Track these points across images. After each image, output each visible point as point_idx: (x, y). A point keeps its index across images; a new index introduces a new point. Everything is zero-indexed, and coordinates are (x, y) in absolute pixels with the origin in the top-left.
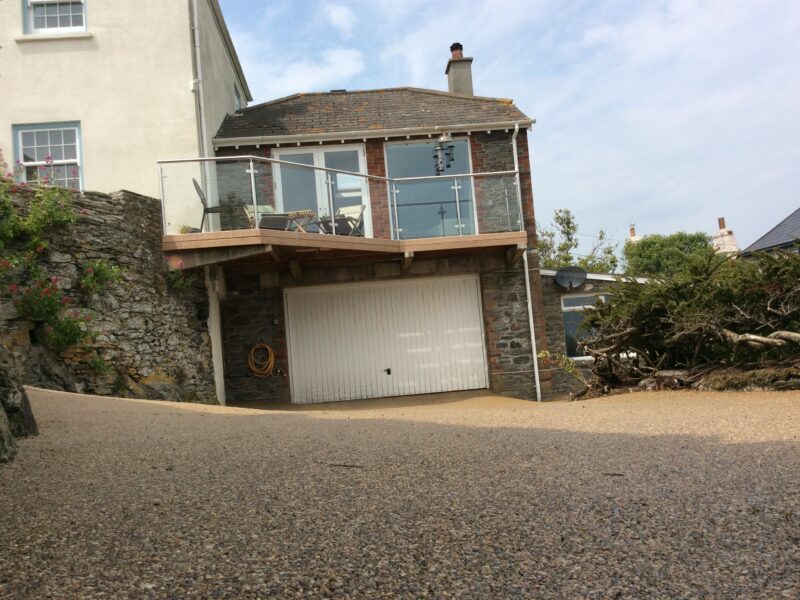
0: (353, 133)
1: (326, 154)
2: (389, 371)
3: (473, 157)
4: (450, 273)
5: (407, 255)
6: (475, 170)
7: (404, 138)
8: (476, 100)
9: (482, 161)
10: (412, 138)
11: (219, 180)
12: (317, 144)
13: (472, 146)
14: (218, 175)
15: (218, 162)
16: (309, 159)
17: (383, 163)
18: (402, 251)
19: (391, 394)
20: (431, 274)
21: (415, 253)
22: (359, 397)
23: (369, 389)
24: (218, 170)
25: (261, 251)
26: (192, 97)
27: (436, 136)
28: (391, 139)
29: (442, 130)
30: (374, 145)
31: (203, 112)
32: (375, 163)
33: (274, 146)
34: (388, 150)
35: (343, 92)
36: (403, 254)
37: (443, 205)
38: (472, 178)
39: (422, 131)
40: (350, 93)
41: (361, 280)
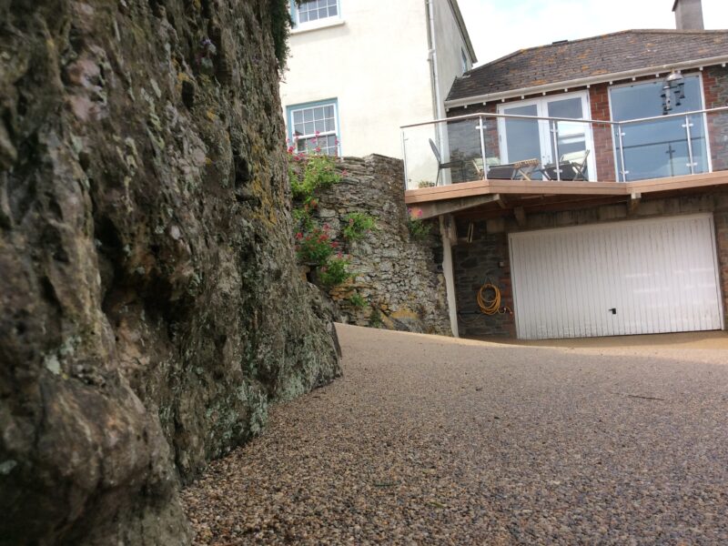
0: (576, 81)
1: (549, 104)
2: (614, 311)
3: (705, 93)
4: (681, 213)
5: (633, 197)
6: (708, 106)
7: (629, 81)
8: (708, 33)
9: (716, 96)
10: (639, 79)
11: (450, 138)
12: (540, 95)
13: (704, 81)
14: (449, 134)
15: (449, 122)
16: (533, 110)
17: (608, 107)
18: (628, 192)
19: (617, 333)
20: (659, 214)
21: (642, 194)
22: (583, 335)
23: (594, 328)
24: (449, 129)
25: (489, 200)
26: (427, 65)
27: (664, 75)
28: (615, 83)
29: (671, 68)
30: (598, 91)
31: (437, 79)
32: (599, 108)
33: (500, 102)
34: (612, 94)
35: (565, 42)
36: (630, 196)
37: (672, 144)
38: (705, 115)
39: (649, 71)
40: (572, 43)
41: (585, 223)
